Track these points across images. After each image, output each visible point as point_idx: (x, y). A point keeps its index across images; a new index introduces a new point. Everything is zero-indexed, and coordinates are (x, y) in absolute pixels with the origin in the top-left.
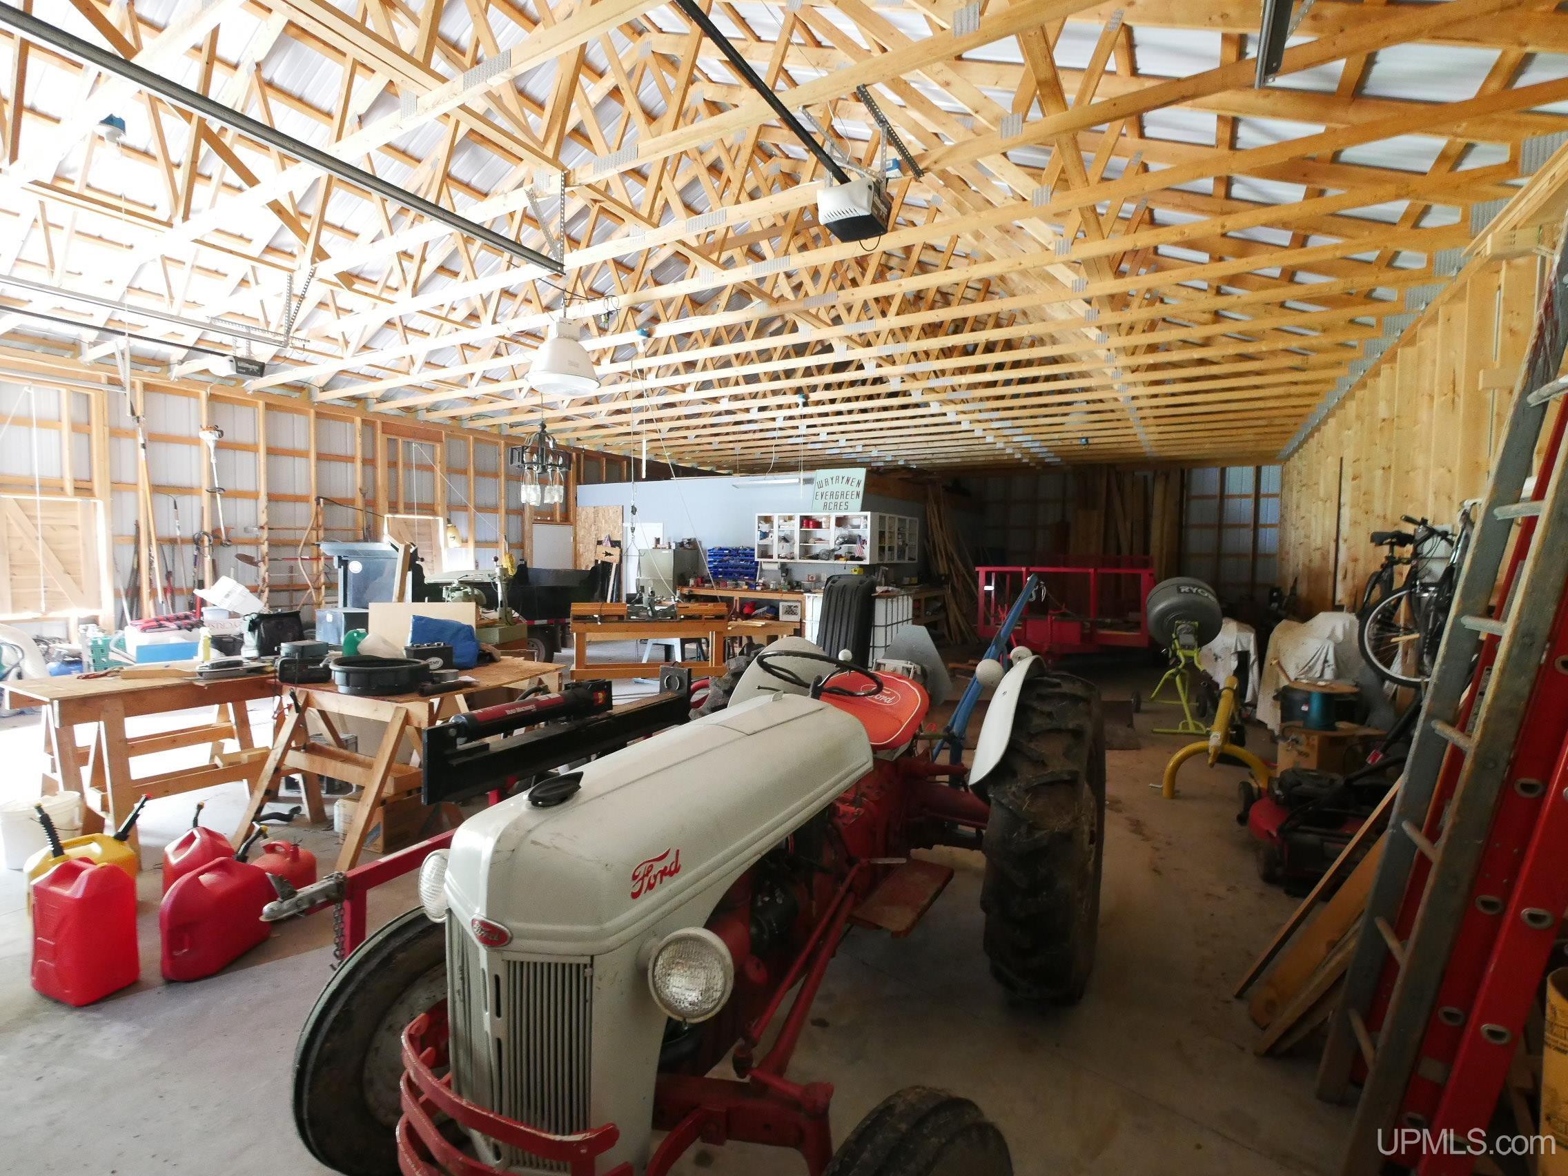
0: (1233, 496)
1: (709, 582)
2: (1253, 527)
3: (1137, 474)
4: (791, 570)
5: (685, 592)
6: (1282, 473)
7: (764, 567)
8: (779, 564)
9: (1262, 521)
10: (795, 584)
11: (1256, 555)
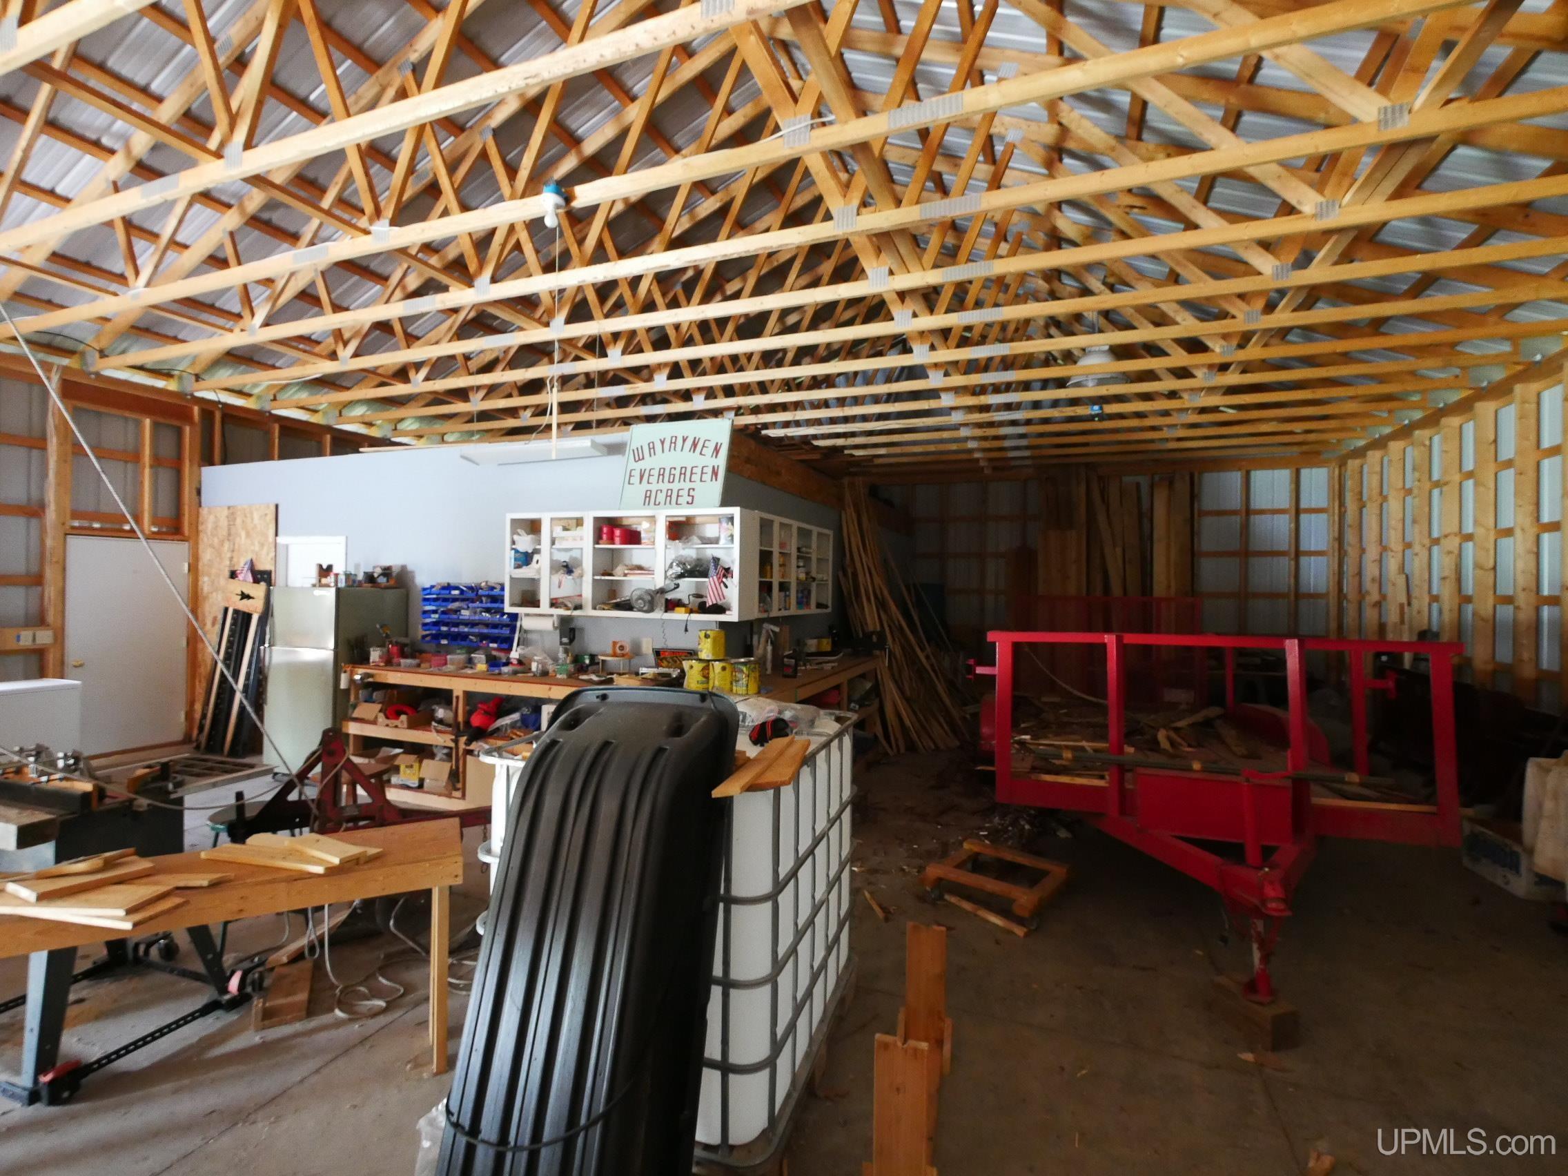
0: (1261, 512)
1: (413, 657)
2: (1293, 555)
3: (1127, 479)
4: (582, 630)
5: (357, 677)
6: (1331, 478)
7: (526, 623)
8: (555, 618)
9: (1304, 547)
10: (587, 661)
11: (1298, 595)
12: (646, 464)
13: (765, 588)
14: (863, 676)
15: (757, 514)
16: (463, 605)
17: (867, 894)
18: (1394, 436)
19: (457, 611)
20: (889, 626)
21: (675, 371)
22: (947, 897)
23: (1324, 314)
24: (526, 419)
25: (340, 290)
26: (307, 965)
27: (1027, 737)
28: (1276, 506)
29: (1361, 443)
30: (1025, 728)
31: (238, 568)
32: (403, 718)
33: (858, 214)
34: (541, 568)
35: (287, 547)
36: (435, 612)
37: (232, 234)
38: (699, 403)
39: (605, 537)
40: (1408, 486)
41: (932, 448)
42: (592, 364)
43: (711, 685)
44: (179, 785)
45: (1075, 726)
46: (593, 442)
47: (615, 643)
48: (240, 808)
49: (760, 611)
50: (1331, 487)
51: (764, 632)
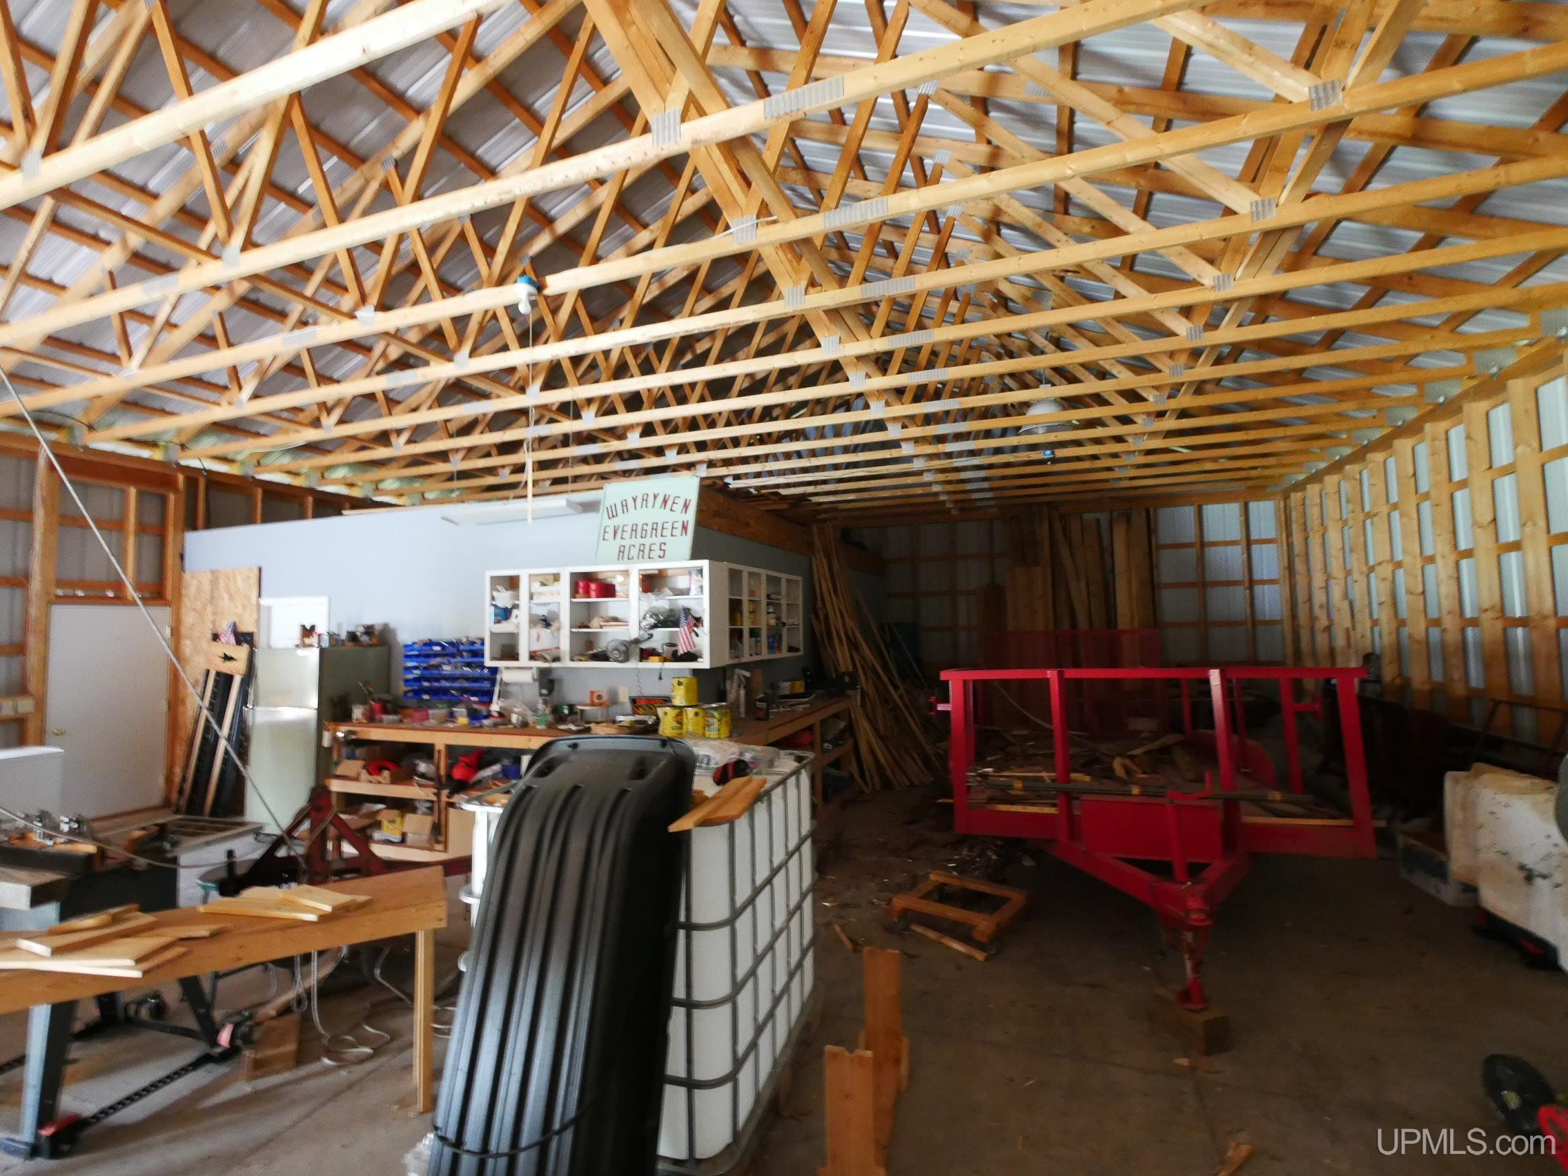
0: (1215, 544)
1: (395, 712)
2: (1247, 584)
3: (1087, 516)
4: (560, 681)
5: (340, 735)
6: (1277, 510)
7: (506, 676)
8: (534, 671)
9: (1257, 576)
10: (566, 712)
11: (1255, 623)
12: (620, 520)
13: (736, 635)
14: (836, 716)
15: (725, 566)
16: (444, 660)
17: (838, 929)
18: (1329, 471)
19: (438, 667)
20: (863, 667)
21: (648, 429)
22: (914, 927)
23: (1248, 366)
24: (505, 477)
25: (324, 361)
26: (294, 1017)
27: (990, 770)
28: (1228, 538)
29: (1301, 477)
30: (990, 761)
31: (220, 631)
32: (386, 773)
33: (806, 294)
34: (520, 623)
35: (269, 608)
36: (416, 668)
37: (221, 315)
38: (671, 458)
39: (581, 591)
40: (1344, 518)
41: (899, 493)
42: (568, 426)
43: (684, 729)
44: (175, 844)
45: (1038, 758)
46: (568, 501)
47: (592, 693)
48: (231, 866)
49: (730, 657)
50: (1278, 518)
51: (736, 677)
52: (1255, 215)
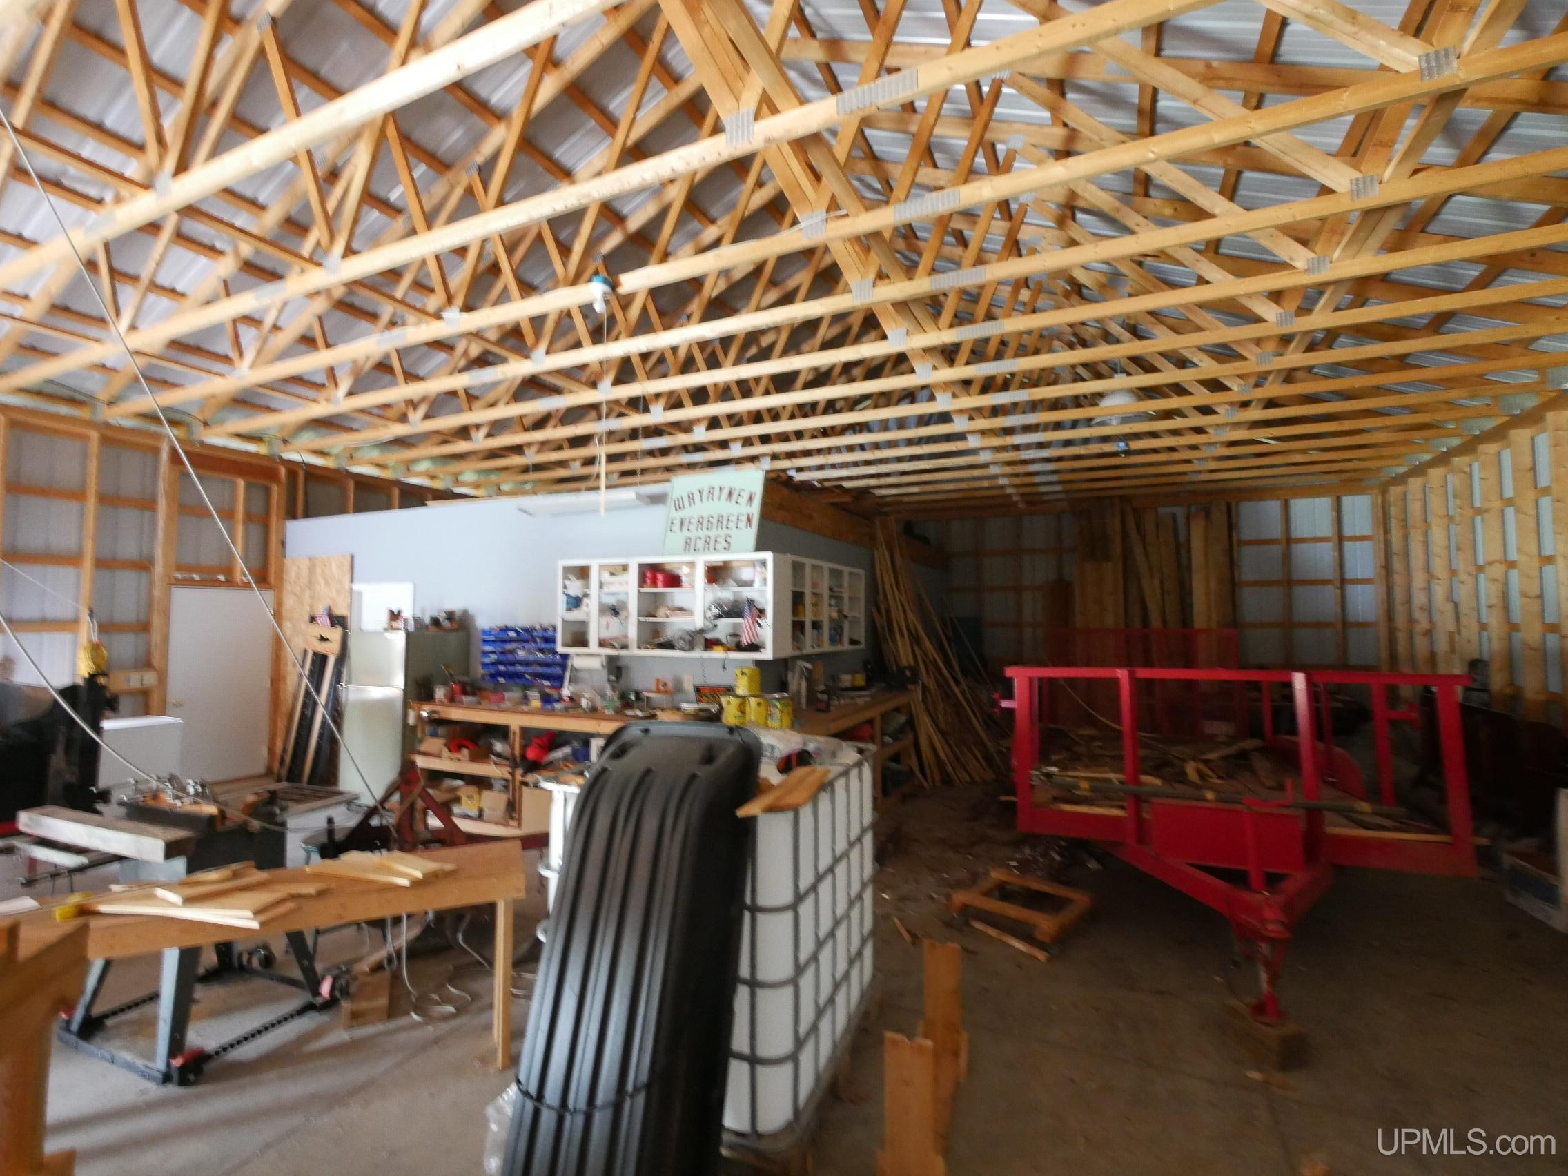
1: (474, 694)
2: (1338, 584)
3: (1163, 511)
4: (627, 668)
5: (425, 714)
6: (1374, 505)
7: (577, 662)
8: (604, 658)
9: (1349, 575)
10: (633, 698)
11: (1345, 624)
12: (688, 512)
13: (798, 627)
14: (897, 710)
15: (789, 558)
16: (519, 645)
17: (896, 920)
18: (1434, 463)
19: (513, 652)
20: (924, 661)
21: (714, 423)
22: (974, 924)
23: (1344, 352)
24: (576, 469)
25: (411, 360)
26: (386, 975)
27: (1054, 769)
28: (1319, 534)
29: (1402, 470)
30: (1055, 760)
31: (317, 614)
32: (465, 752)
33: (874, 286)
34: (590, 609)
35: (361, 593)
36: (493, 652)
37: (320, 319)
38: (736, 451)
39: (648, 581)
40: (1450, 513)
41: (964, 485)
42: (636, 420)
43: (747, 718)
44: (283, 809)
45: (1106, 758)
46: (636, 493)
47: (658, 680)
48: (330, 832)
49: (792, 649)
50: (1374, 514)
51: (797, 668)
52: (1355, 193)
